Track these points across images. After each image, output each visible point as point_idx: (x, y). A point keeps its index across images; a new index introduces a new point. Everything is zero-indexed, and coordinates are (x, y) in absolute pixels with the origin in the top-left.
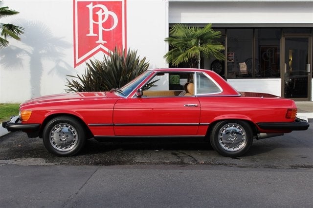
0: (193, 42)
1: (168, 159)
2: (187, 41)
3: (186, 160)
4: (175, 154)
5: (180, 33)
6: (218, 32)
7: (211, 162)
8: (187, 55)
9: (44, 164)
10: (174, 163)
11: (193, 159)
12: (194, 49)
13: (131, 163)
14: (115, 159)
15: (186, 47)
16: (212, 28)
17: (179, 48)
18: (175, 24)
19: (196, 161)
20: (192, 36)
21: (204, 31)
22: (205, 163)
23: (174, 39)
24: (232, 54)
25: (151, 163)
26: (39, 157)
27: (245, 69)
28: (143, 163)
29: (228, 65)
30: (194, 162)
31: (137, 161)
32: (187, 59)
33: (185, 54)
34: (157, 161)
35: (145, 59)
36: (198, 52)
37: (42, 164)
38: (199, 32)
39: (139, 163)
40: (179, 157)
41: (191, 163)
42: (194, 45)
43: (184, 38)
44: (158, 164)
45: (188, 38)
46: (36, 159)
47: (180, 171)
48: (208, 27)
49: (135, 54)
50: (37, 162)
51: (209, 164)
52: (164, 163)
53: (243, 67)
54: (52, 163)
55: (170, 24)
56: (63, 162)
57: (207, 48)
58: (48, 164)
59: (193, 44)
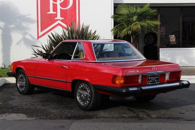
0: (135, 18)
1: (126, 114)
2: (130, 17)
3: (141, 115)
4: (131, 110)
5: (124, 11)
6: (155, 10)
7: (162, 117)
8: (130, 29)
9: (26, 119)
10: (132, 117)
11: (146, 114)
12: (136, 24)
13: (97, 118)
14: (83, 114)
15: (129, 23)
16: (150, 7)
17: (124, 23)
18: (120, 4)
19: (149, 115)
20: (134, 14)
21: (144, 9)
22: (157, 118)
23: (120, 16)
24: (163, 28)
25: (113, 118)
26: (20, 113)
27: (174, 40)
28: (107, 118)
29: (160, 37)
30: (147, 117)
31: (102, 116)
32: (130, 32)
33: (129, 28)
34: (117, 115)
35: (95, 32)
36: (139, 26)
37: (24, 119)
38: (139, 10)
39: (103, 117)
40: (134, 112)
41: (145, 117)
42: (136, 21)
43: (128, 15)
44: (119, 118)
45: (131, 15)
46: (18, 114)
47: (140, 124)
48: (146, 6)
49: (87, 28)
50: (19, 117)
51: (160, 118)
52: (124, 117)
53: (173, 38)
54: (32, 117)
55: (114, 4)
56: (42, 117)
57: (146, 23)
58: (28, 119)
59: (134, 20)
